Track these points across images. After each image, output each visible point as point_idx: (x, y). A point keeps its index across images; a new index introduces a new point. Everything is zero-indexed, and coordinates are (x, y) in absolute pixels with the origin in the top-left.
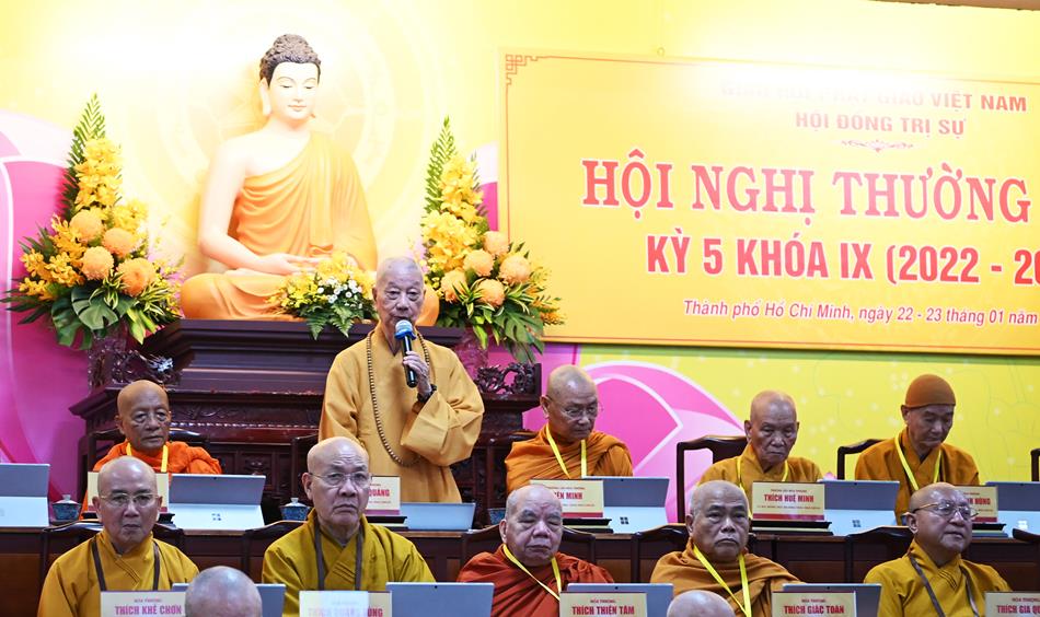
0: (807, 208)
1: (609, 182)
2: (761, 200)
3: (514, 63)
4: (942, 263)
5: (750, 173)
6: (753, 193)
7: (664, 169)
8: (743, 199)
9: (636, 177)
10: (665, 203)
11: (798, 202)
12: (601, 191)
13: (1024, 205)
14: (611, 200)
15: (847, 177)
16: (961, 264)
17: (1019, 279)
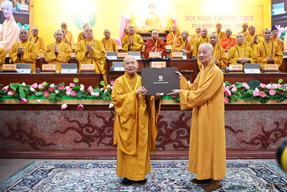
0: (211, 20)
1: (188, 18)
2: (205, 19)
3: (178, 6)
4: (226, 26)
5: (204, 17)
6: (204, 19)
7: (194, 17)
8: (203, 19)
9: (191, 18)
10: (194, 20)
11: (210, 20)
12: (187, 19)
13: (237, 19)
14: (188, 20)
15: (215, 17)
16: (229, 26)
17: (236, 27)
